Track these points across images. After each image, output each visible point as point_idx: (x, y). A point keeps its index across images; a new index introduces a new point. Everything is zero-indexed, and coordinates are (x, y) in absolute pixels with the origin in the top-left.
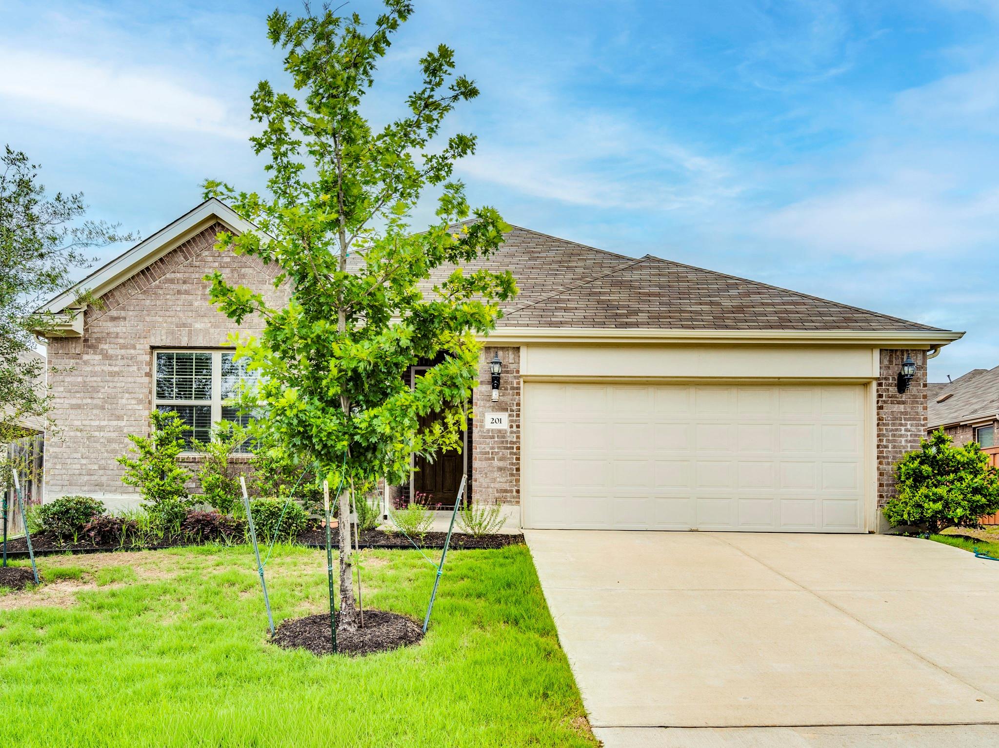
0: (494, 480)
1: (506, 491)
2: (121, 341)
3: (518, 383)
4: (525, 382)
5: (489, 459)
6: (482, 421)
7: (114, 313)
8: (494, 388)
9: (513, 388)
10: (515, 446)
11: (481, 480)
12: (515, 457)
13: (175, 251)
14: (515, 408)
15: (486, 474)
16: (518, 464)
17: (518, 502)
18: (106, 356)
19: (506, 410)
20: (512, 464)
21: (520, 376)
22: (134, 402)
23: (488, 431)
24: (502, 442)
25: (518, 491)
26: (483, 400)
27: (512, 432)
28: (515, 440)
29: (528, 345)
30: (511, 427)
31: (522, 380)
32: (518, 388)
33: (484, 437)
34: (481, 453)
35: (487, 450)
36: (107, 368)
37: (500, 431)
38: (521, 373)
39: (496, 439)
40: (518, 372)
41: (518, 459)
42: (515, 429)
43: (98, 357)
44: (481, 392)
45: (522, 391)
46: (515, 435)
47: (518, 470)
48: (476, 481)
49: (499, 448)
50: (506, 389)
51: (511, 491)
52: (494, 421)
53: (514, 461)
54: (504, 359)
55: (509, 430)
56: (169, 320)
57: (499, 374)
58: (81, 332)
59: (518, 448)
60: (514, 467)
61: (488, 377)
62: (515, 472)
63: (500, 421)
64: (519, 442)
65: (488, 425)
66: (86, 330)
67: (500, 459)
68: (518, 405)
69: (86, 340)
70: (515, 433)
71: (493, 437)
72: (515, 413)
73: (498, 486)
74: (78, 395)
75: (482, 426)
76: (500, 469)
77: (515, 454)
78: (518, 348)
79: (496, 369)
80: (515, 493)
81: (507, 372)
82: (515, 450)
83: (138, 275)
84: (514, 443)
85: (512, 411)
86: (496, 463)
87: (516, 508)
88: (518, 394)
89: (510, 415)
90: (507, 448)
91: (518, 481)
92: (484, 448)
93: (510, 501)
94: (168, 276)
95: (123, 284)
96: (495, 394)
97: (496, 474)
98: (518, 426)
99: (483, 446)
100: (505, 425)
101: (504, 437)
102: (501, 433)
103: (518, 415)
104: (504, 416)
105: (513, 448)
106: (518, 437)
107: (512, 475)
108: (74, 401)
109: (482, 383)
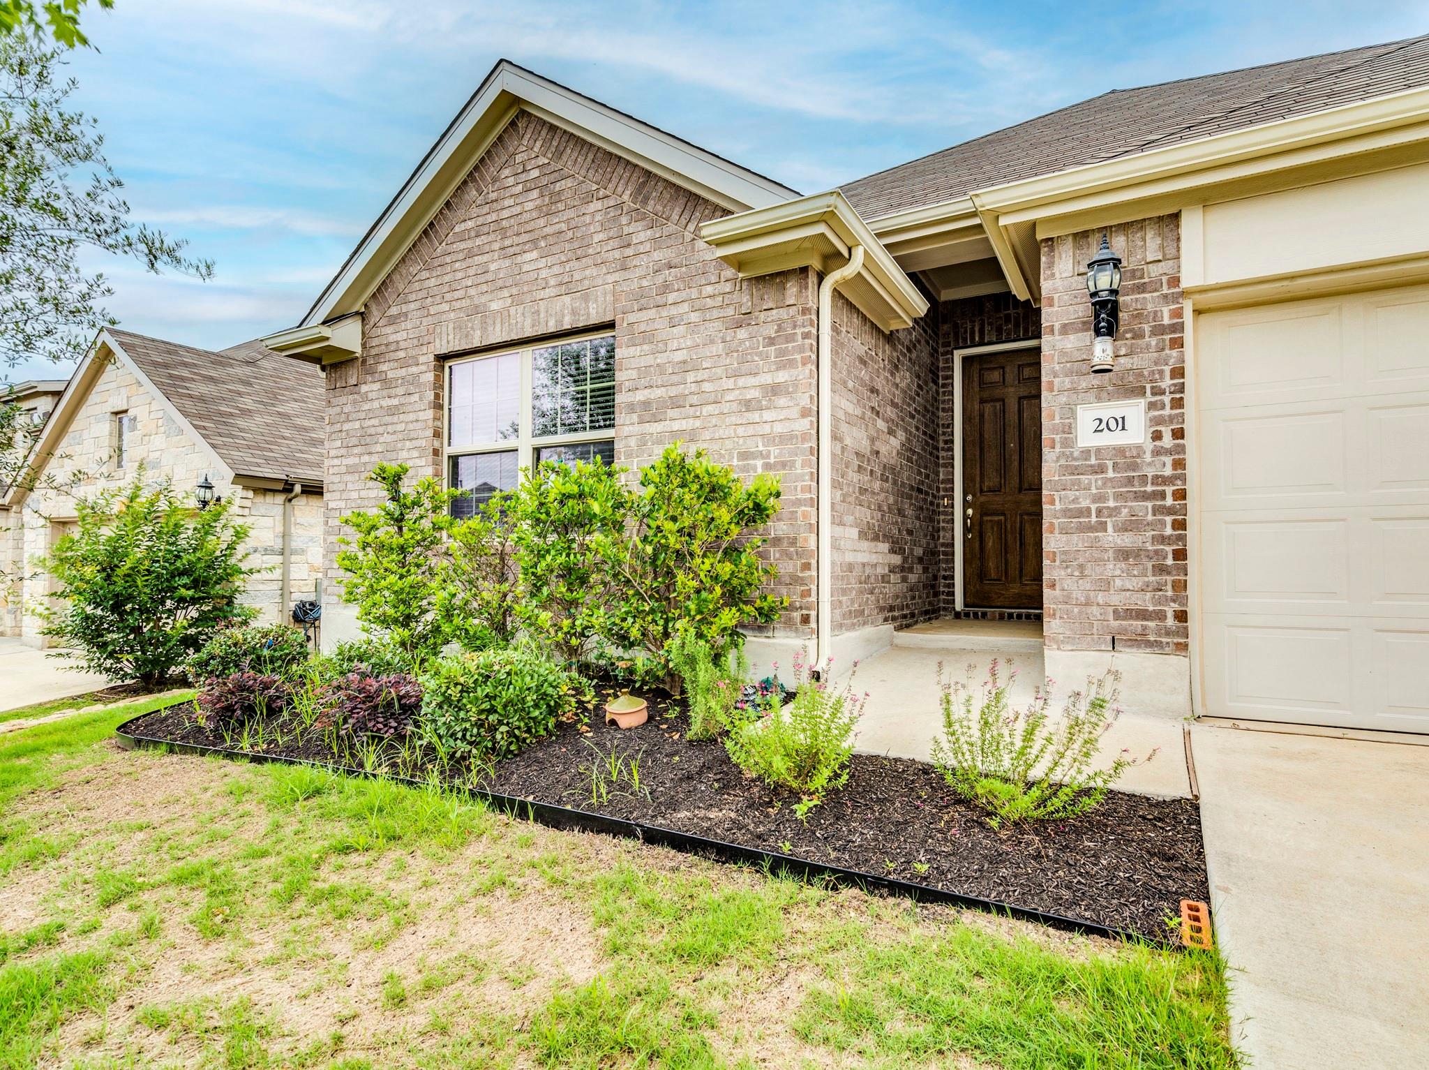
0: (1105, 585)
1: (1143, 615)
2: (401, 354)
3: (1178, 313)
4: (1198, 312)
5: (1091, 528)
6: (1069, 429)
7: (394, 311)
8: (1098, 332)
9: (1159, 330)
10: (1169, 490)
11: (1069, 584)
12: (1169, 519)
13: (465, 183)
14: (1167, 383)
15: (1081, 567)
16: (1182, 538)
17: (1185, 647)
18: (386, 383)
19: (1141, 392)
20: (1163, 539)
21: (1185, 294)
22: (415, 453)
23: (1086, 453)
24: (1130, 481)
25: (1182, 616)
26: (1069, 373)
27: (1157, 452)
28: (1168, 471)
29: (1209, 198)
30: (1157, 436)
31: (1188, 307)
32: (1179, 328)
33: (1075, 471)
34: (1066, 512)
35: (1084, 503)
36: (387, 402)
37: (1120, 451)
38: (1185, 284)
39: (1111, 474)
40: (1175, 281)
41: (1181, 525)
42: (1168, 441)
43: (377, 386)
44: (1063, 353)
45: (1188, 335)
46: (1168, 460)
47: (1180, 555)
48: (1053, 586)
49: (1118, 496)
50: (1138, 335)
51: (1161, 616)
52: (1101, 426)
53: (1169, 531)
54: (1130, 254)
55: (1149, 446)
56: (457, 305)
57: (1114, 292)
58: (358, 349)
59: (1181, 495)
60: (1169, 549)
61: (1084, 310)
62: (1170, 561)
63: (1122, 423)
64: (1183, 478)
65: (1086, 438)
66: (364, 346)
67: (1124, 528)
68: (1179, 372)
69: (364, 362)
70: (1169, 452)
71: (1101, 469)
72: (1167, 399)
73: (1116, 599)
74: (356, 450)
75: (1067, 443)
76: (1123, 554)
77: (1170, 511)
78: (1176, 217)
79: (1105, 279)
80: (1170, 621)
81: (1142, 288)
82: (1169, 501)
83: (420, 238)
84: (1166, 481)
85: (1158, 392)
86: (1112, 538)
87: (1176, 662)
88: (1178, 343)
89: (1152, 406)
90: (1145, 497)
91: (1180, 586)
92: (1075, 500)
93: (1158, 644)
94: (457, 229)
95: (403, 260)
96: (1102, 350)
97: (1113, 568)
98: (1179, 434)
99: (1071, 494)
100: (1136, 433)
101: (1134, 466)
102: (1127, 458)
103: (1178, 403)
104: (1135, 412)
105: (1163, 495)
106: (1179, 464)
107: (1161, 569)
108: (351, 461)
109: (1065, 329)
